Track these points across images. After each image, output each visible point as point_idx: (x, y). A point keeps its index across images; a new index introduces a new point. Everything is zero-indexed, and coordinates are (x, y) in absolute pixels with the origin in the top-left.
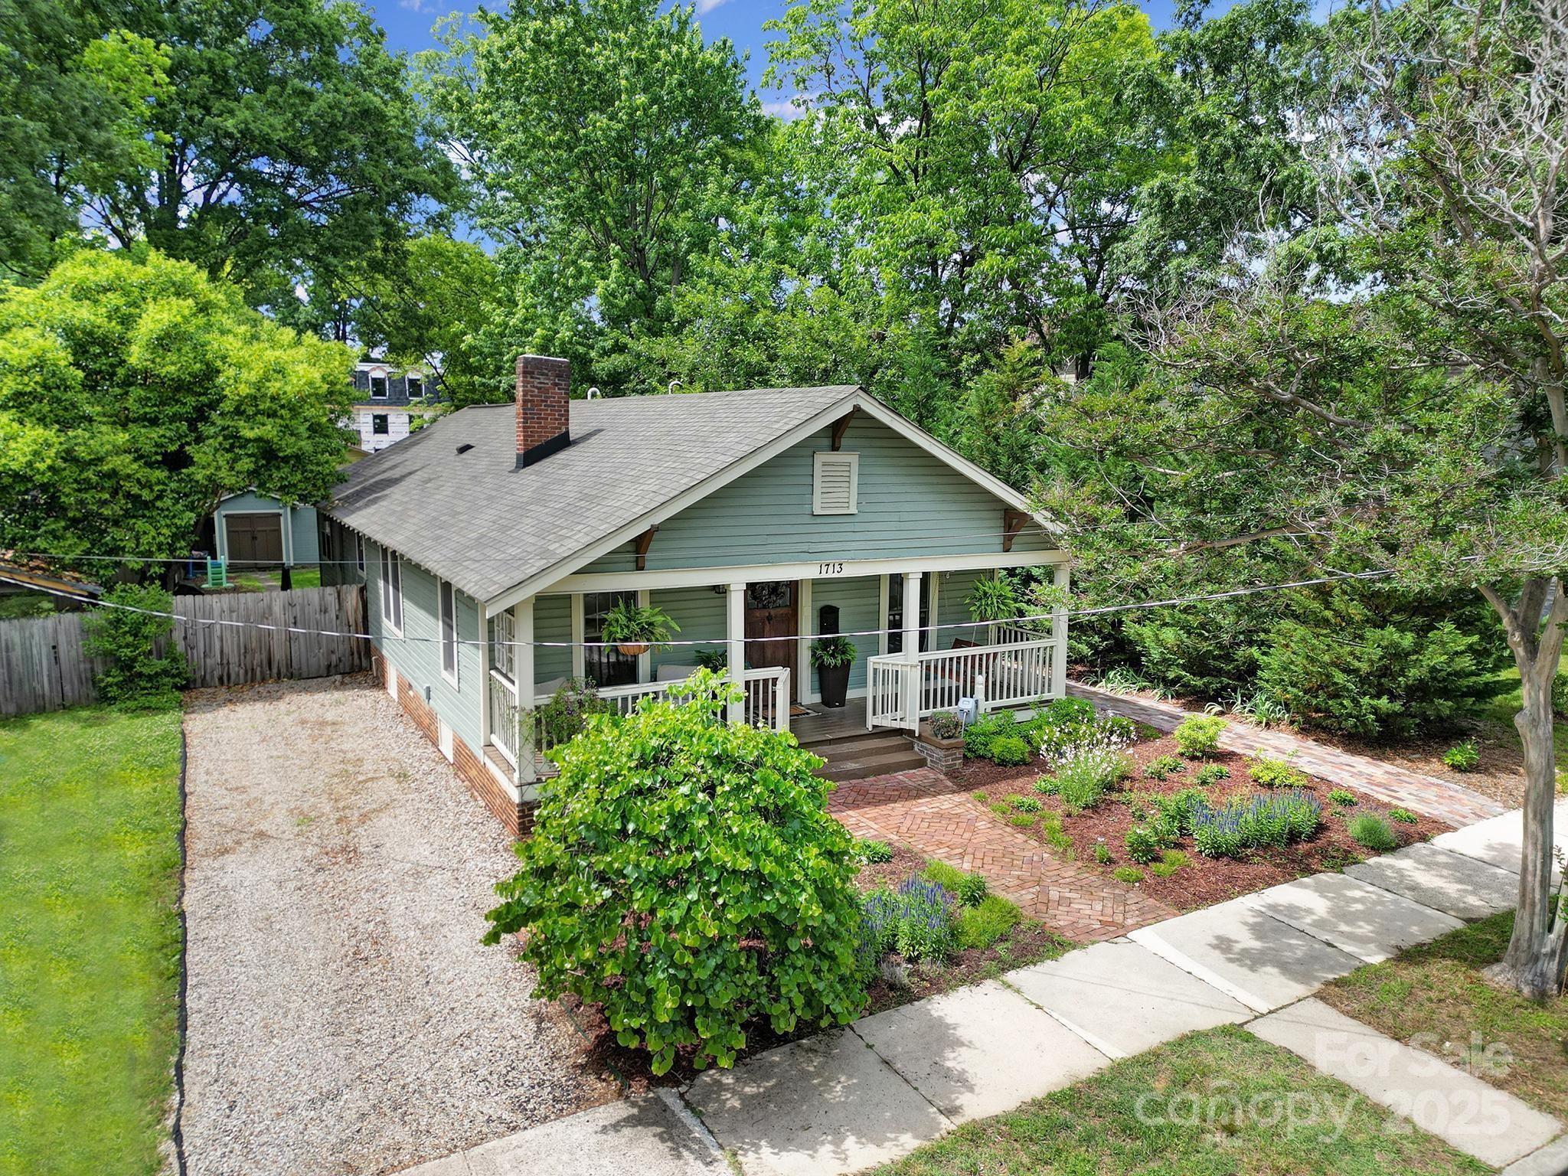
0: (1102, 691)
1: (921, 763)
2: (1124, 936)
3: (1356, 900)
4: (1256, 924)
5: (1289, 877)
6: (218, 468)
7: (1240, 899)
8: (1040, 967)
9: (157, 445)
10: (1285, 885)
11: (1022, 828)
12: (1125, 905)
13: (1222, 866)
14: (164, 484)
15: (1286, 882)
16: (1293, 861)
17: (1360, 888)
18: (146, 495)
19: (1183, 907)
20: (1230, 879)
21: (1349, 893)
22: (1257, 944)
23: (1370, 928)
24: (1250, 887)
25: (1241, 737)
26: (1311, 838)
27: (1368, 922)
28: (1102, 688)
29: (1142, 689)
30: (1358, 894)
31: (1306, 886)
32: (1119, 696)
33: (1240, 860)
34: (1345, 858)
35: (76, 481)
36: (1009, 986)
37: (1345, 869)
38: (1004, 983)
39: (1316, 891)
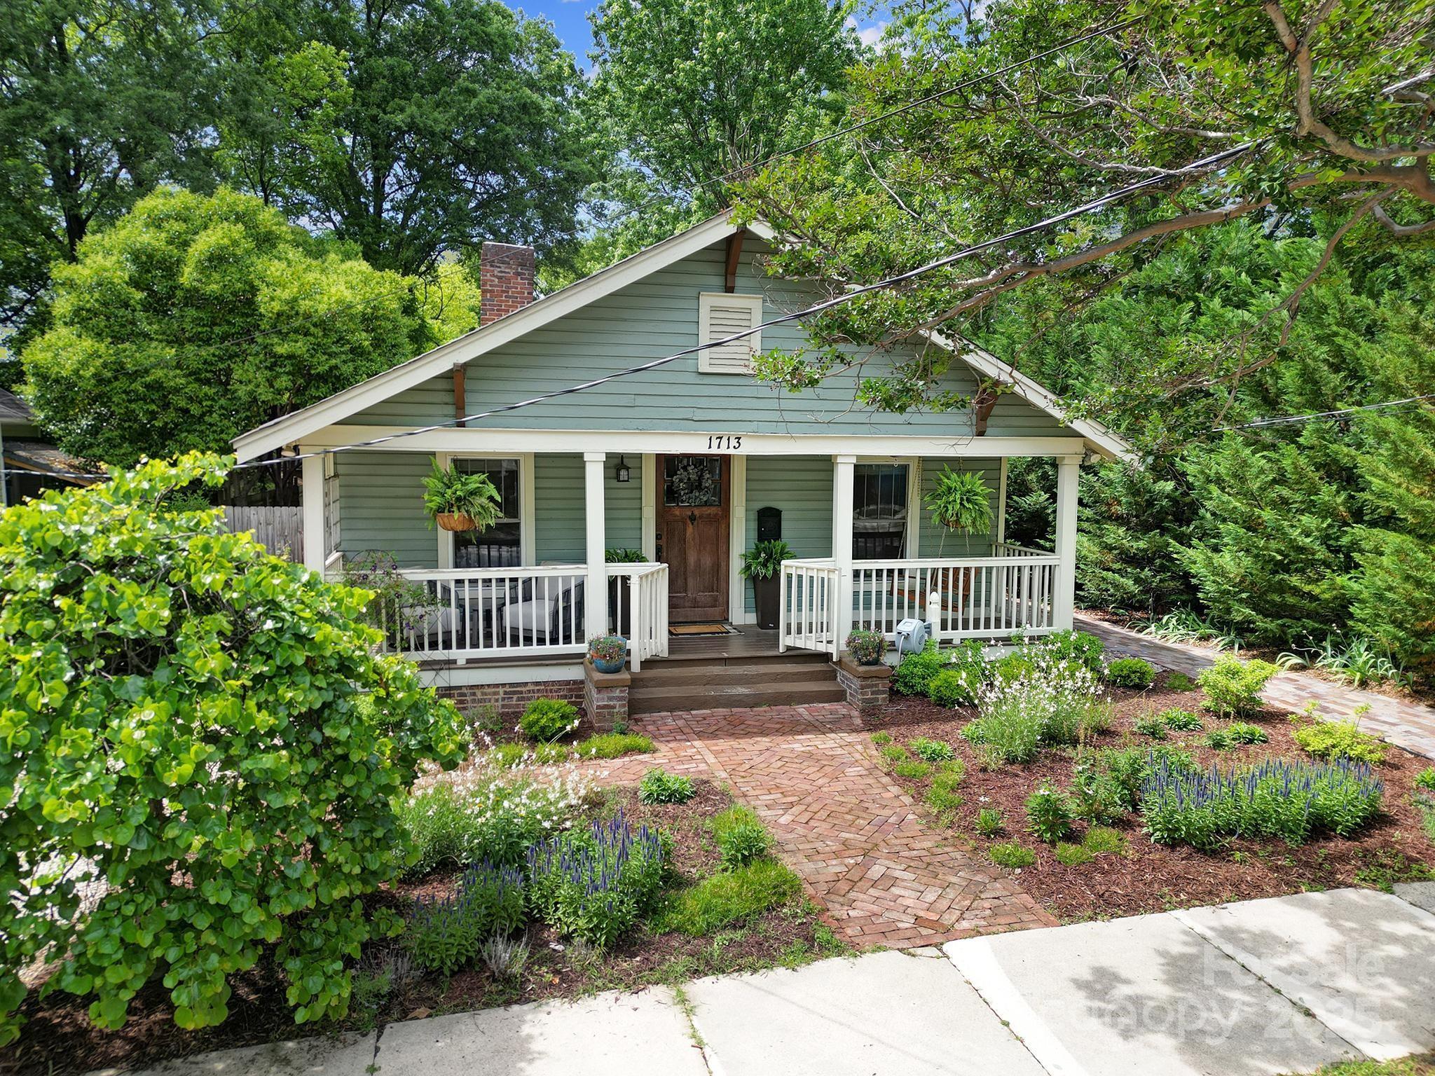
0: (1149, 638)
1: (839, 696)
2: (938, 946)
3: (1394, 939)
4: (1183, 956)
5: (1287, 885)
6: (258, 386)
7: (1179, 913)
8: (761, 978)
9: (205, 362)
10: (1274, 902)
11: (904, 779)
12: (977, 897)
13: (1177, 862)
14: (213, 400)
15: (1277, 894)
16: (1307, 864)
17: (1412, 920)
18: (195, 410)
19: (1068, 914)
20: (1176, 882)
21: (1386, 926)
22: (1163, 991)
23: (1401, 991)
24: (1209, 896)
25: (1315, 696)
26: (1354, 834)
27: (1401, 980)
28: (1152, 635)
29: (1205, 638)
30: (1404, 929)
31: (1312, 906)
32: (1169, 644)
33: (1214, 854)
34: (1407, 869)
35: (125, 392)
36: (684, 1001)
37: (1396, 887)
38: (680, 993)
39: (1326, 915)
